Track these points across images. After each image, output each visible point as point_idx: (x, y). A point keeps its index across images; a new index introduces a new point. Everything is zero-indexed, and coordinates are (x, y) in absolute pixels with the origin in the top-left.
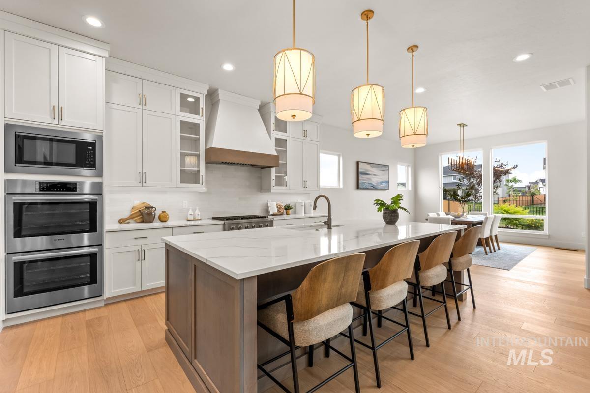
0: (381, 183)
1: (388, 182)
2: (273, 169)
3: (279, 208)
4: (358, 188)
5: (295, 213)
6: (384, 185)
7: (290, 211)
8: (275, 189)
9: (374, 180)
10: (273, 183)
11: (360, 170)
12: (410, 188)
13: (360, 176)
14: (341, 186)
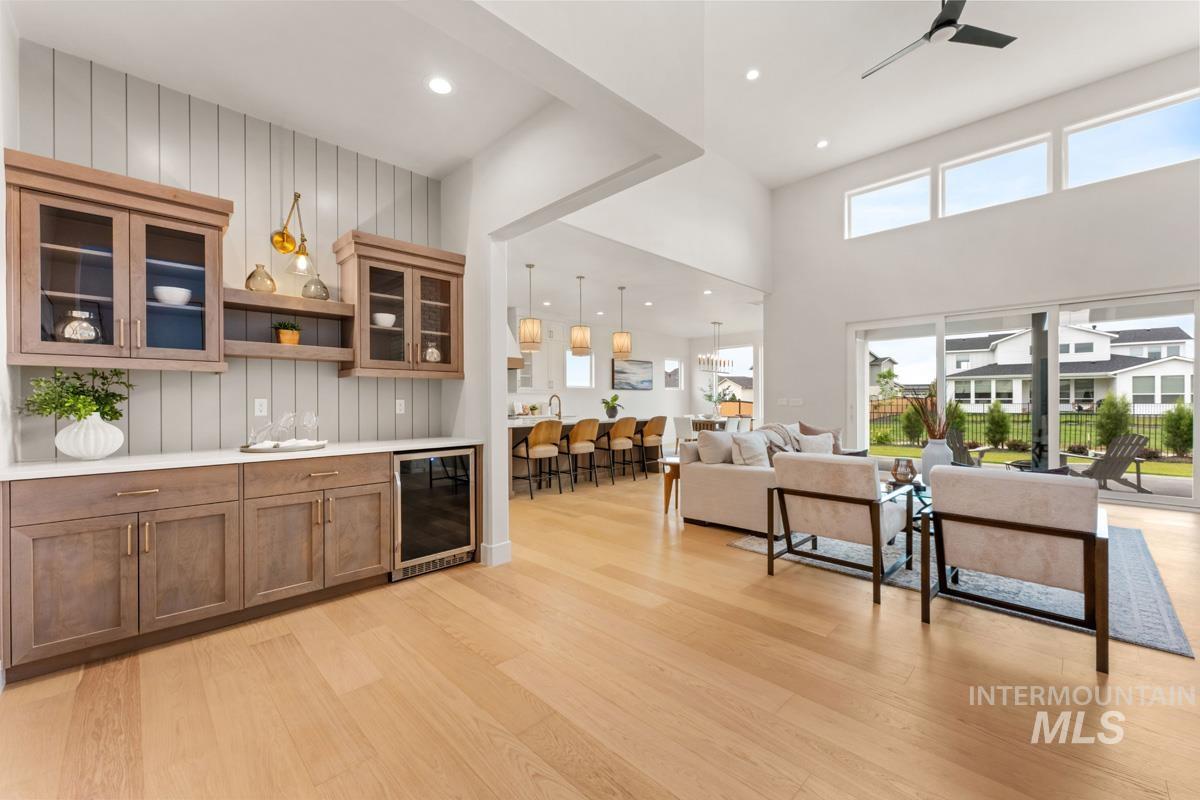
0: (642, 382)
1: (651, 381)
2: (519, 371)
3: (524, 408)
4: (613, 388)
5: (541, 413)
6: (646, 385)
7: (536, 412)
8: (520, 389)
9: (634, 379)
10: (519, 383)
11: (616, 369)
12: (683, 388)
13: (616, 376)
14: (594, 386)
